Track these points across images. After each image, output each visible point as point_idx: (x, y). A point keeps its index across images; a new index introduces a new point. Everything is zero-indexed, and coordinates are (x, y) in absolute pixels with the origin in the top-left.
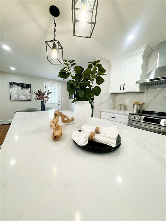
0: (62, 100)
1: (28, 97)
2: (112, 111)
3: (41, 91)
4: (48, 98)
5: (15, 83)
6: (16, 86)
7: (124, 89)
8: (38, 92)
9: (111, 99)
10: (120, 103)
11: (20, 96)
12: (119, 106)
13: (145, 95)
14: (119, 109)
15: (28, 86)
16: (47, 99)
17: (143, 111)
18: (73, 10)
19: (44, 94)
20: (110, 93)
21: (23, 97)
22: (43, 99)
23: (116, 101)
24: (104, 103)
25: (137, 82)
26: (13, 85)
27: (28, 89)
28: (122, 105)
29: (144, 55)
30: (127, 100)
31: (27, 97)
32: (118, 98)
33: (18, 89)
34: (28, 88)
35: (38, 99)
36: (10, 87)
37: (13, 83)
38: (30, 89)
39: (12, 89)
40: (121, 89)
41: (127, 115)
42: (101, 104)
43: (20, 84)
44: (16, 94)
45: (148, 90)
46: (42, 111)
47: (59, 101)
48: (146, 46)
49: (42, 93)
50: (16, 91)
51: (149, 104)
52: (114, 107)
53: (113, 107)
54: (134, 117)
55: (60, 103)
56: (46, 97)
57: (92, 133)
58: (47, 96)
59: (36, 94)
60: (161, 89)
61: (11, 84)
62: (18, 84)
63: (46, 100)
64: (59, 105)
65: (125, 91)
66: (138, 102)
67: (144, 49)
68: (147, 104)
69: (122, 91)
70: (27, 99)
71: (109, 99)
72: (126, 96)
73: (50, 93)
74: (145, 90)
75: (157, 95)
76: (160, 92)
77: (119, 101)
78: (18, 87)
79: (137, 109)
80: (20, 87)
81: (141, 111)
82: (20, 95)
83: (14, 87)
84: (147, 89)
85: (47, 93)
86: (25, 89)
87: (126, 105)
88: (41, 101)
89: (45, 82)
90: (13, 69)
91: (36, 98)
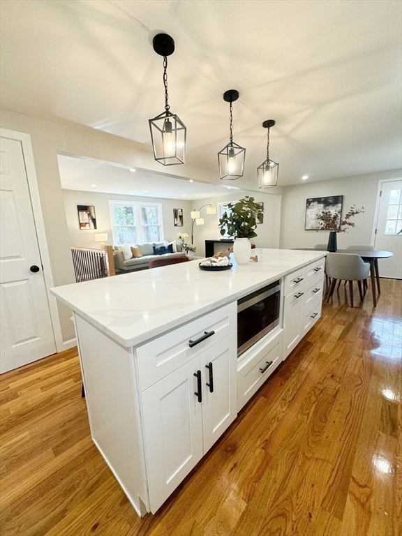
5: (314, 200)
6: (316, 203)
15: (337, 200)
27: (336, 207)
33: (319, 209)
36: (307, 207)
37: (311, 200)
38: (340, 204)
39: (309, 211)
43: (322, 200)
50: (314, 213)
78: (320, 205)
83: (312, 207)
86: (331, 206)
89: (380, 182)
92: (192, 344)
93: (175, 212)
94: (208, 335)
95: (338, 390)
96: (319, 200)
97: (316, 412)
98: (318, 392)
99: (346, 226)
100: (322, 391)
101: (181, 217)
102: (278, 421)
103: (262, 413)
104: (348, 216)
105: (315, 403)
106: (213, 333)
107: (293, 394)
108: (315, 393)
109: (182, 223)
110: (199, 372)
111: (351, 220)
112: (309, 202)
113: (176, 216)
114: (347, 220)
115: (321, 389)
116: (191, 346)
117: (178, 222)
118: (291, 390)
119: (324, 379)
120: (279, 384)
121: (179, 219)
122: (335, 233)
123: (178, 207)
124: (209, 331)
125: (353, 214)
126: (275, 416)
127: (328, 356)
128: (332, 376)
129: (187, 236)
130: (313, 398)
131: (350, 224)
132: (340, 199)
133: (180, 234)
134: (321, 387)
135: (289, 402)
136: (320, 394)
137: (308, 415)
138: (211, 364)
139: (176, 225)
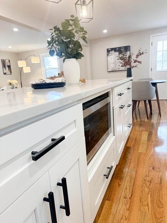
5: (112, 49)
19: (130, 57)
34: (127, 51)
39: (109, 58)
43: (117, 49)
44: (113, 64)
50: (113, 59)
78: (116, 53)
83: (111, 55)
89: (151, 36)
92: (36, 156)
93: (3, 62)
94: (56, 142)
95: (161, 178)
96: (115, 50)
97: (152, 201)
98: (148, 184)
99: (137, 63)
100: (150, 182)
101: (9, 67)
102: (126, 220)
103: (111, 216)
104: (137, 56)
105: (149, 193)
106: (63, 138)
107: (131, 191)
108: (146, 186)
109: (11, 72)
110: (51, 195)
111: (139, 59)
112: (108, 51)
113: (4, 66)
114: (137, 59)
115: (149, 180)
116: (35, 159)
117: (7, 70)
118: (128, 188)
119: (149, 172)
120: (117, 186)
121: (7, 68)
122: (130, 69)
123: (6, 58)
124: (57, 137)
125: (140, 54)
126: (123, 216)
127: (145, 154)
128: (153, 168)
129: (17, 82)
130: (146, 189)
131: (139, 62)
132: (128, 48)
133: (10, 81)
134: (148, 179)
135: (130, 198)
136: (150, 185)
137: (148, 205)
138: (64, 180)
139: (5, 74)
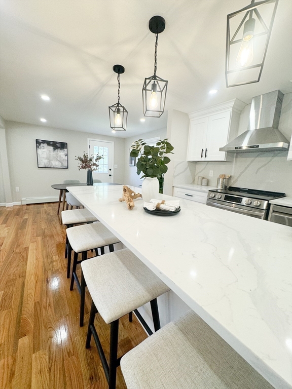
0: (114, 168)
1: (64, 163)
2: (190, 187)
3: (87, 156)
4: (97, 166)
5: (44, 142)
6: (45, 145)
7: (206, 156)
8: (82, 157)
9: (188, 168)
10: (201, 175)
11: (52, 162)
12: (200, 179)
13: (234, 166)
14: (200, 183)
15: (63, 146)
16: (95, 167)
17: (230, 187)
18: (144, 91)
19: (91, 160)
20: (187, 160)
21: (56, 164)
22: (91, 168)
23: (196, 172)
24: (178, 175)
25: (221, 149)
26: (42, 145)
27: (63, 151)
28: (203, 178)
29: (233, 111)
30: (210, 171)
31: (62, 163)
32: (199, 168)
33: (49, 151)
34: (64, 148)
35: (83, 167)
36: (37, 147)
37: (41, 141)
38: (66, 150)
39: (39, 151)
40: (202, 156)
41: (206, 192)
42: (174, 177)
43: (51, 143)
44: (46, 159)
45: (238, 159)
46: (88, 185)
47: (110, 170)
48: (235, 101)
49: (88, 159)
50: (45, 153)
51: (238, 178)
52: (194, 181)
53: (192, 181)
54: (220, 196)
55: (112, 173)
56: (94, 164)
57: (159, 203)
58: (95, 162)
59: (80, 159)
60: (253, 159)
61: (38, 143)
62: (48, 143)
63: (94, 169)
64: (110, 175)
65: (207, 159)
66: (225, 175)
67: (232, 104)
68: (236, 178)
69: (203, 159)
70: (62, 166)
71: (186, 169)
72: (210, 165)
73: (100, 158)
74: (234, 159)
75: (248, 166)
76: (252, 162)
77: (200, 172)
78: (49, 147)
79: (222, 184)
80: (51, 148)
81: (228, 187)
82: (51, 159)
83: (42, 148)
84: (236, 157)
85: (95, 157)
86: (59, 150)
87: (209, 178)
88: (87, 170)
89: (88, 139)
90: (43, 120)
91: (81, 166)
